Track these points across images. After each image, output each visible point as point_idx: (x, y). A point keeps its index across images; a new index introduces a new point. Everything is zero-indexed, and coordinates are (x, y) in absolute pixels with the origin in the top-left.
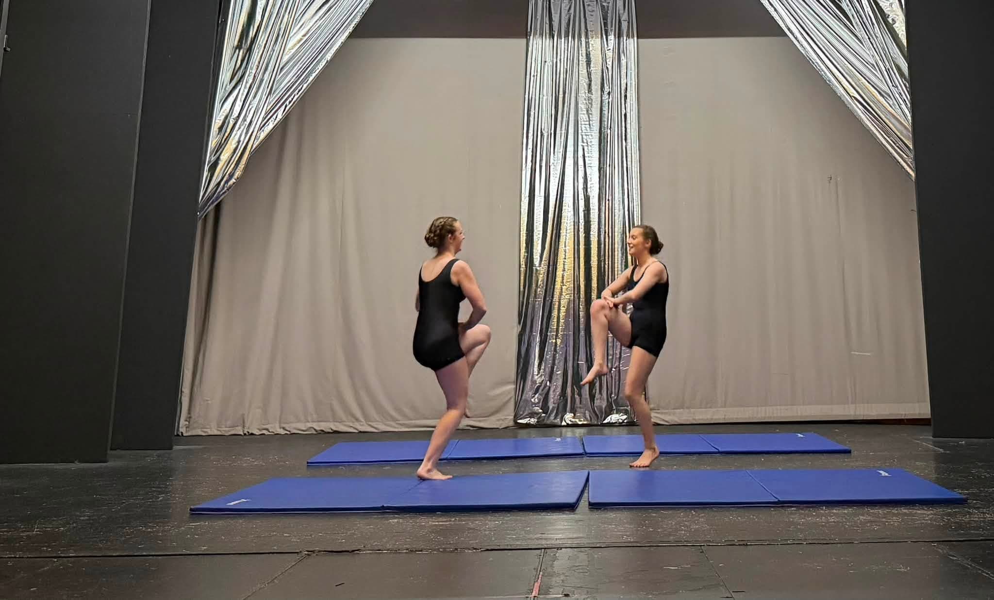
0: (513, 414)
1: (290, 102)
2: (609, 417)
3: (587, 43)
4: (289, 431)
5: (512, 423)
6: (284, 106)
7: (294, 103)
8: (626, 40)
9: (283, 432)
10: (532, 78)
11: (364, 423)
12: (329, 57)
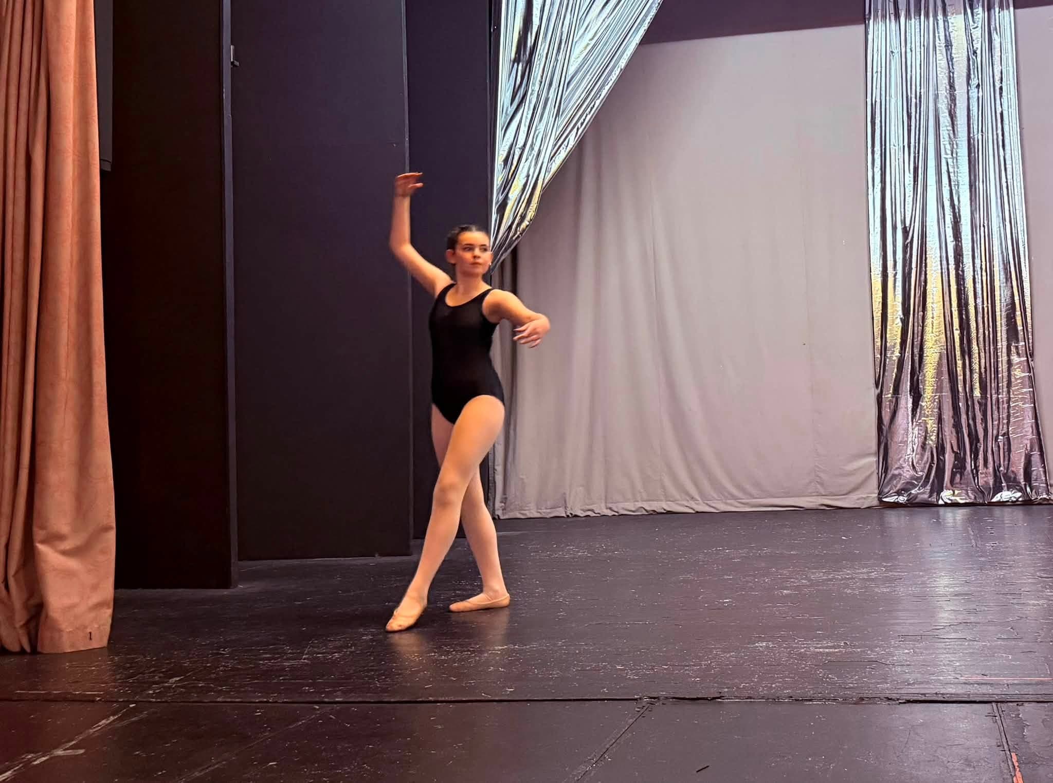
0: (877, 491)
1: (582, 124)
2: (999, 495)
3: (945, 21)
4: (617, 512)
5: (875, 502)
6: (575, 130)
7: (586, 125)
8: (999, 13)
9: (610, 513)
10: (875, 75)
11: (701, 501)
12: (623, 63)
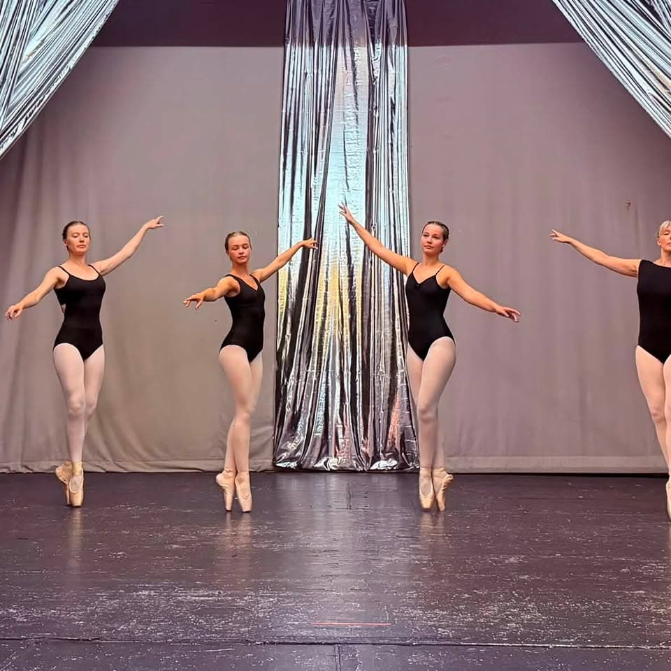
0: (272, 457)
1: (30, 115)
2: (377, 463)
3: (353, 54)
4: (32, 470)
5: (270, 467)
6: (24, 119)
7: (34, 116)
8: (395, 48)
9: (25, 471)
10: (290, 92)
11: (112, 462)
12: (71, 64)
